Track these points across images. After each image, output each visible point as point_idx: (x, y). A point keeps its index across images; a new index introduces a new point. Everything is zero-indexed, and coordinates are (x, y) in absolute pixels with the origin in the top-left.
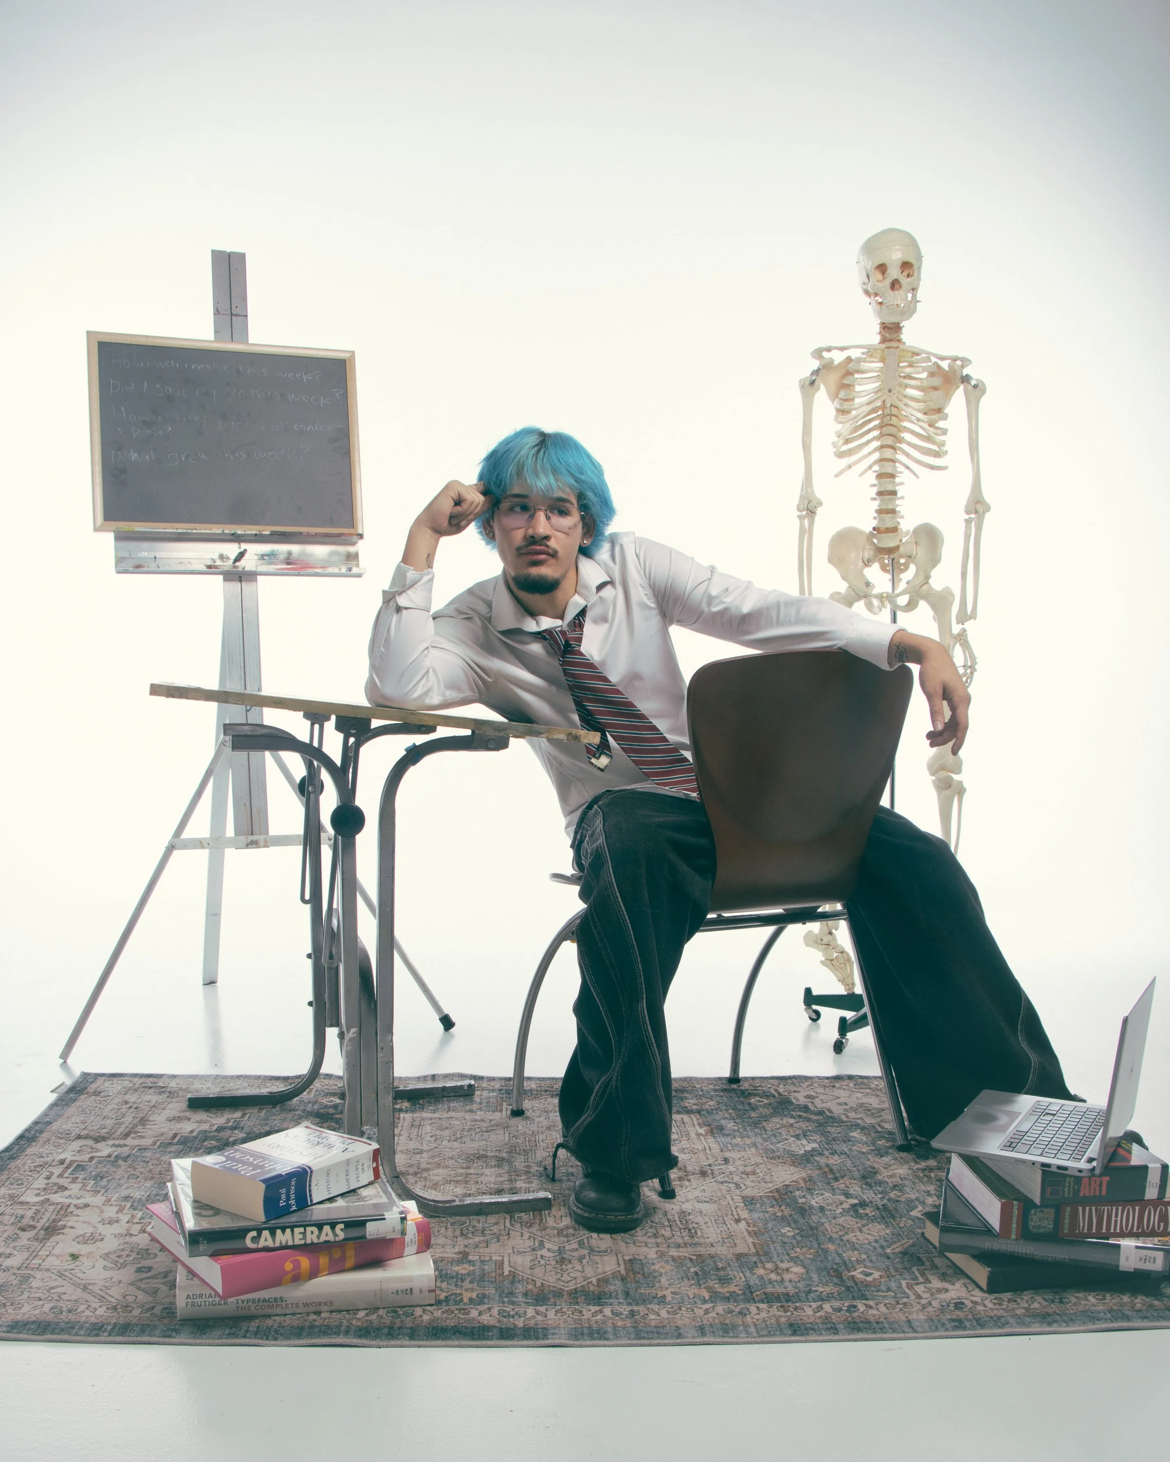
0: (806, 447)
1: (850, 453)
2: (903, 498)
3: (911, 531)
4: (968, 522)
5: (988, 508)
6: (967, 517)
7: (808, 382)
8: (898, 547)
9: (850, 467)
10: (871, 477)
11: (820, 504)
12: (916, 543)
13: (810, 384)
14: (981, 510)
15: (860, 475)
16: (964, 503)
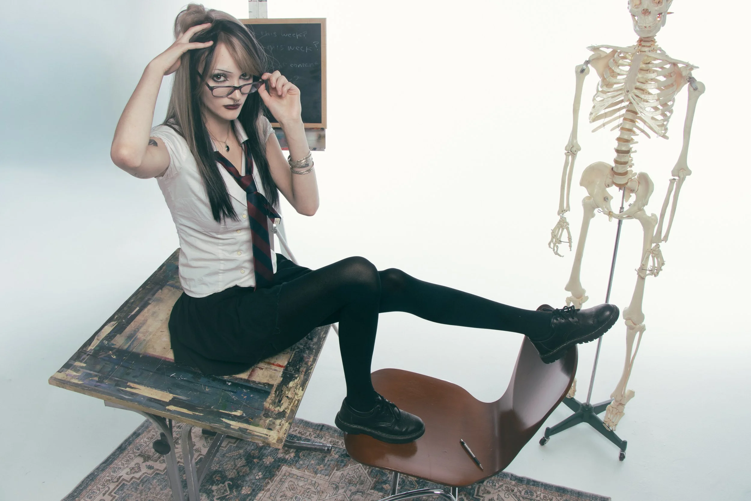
0: (576, 111)
1: (605, 115)
2: (635, 152)
3: (637, 174)
4: (672, 181)
5: (689, 173)
6: (673, 178)
7: (579, 70)
8: (627, 183)
9: (604, 125)
10: (617, 133)
11: (579, 149)
12: (639, 182)
13: (582, 71)
14: (682, 176)
15: (612, 130)
16: (672, 169)
